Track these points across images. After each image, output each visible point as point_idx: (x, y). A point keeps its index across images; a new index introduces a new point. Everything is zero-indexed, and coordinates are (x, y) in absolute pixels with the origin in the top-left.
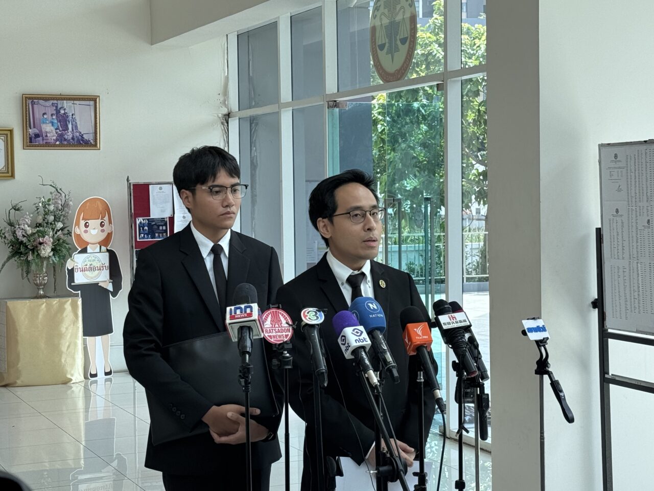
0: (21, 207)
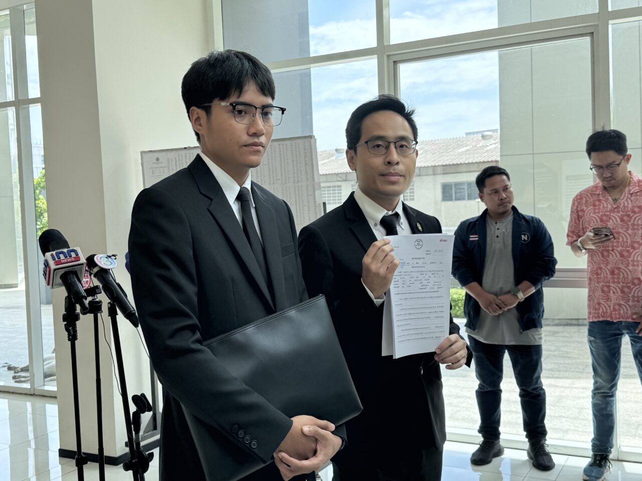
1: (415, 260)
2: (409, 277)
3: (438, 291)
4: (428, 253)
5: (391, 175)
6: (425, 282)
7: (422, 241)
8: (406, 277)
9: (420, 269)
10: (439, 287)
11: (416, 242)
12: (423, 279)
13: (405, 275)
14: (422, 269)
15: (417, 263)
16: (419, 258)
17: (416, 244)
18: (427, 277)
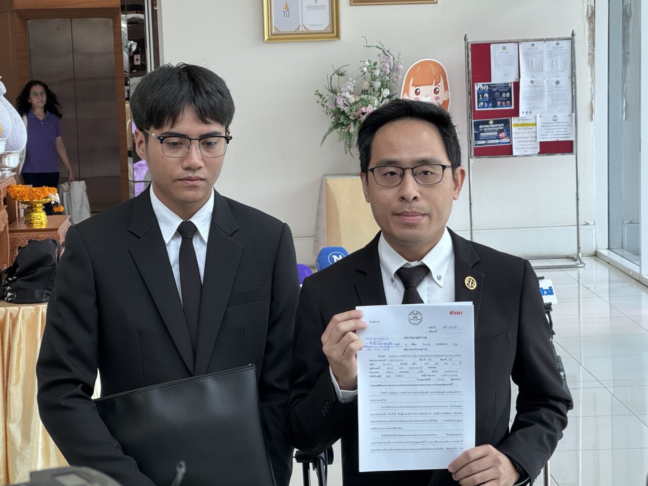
0: (345, 71)
1: (409, 339)
2: (399, 363)
3: (452, 384)
4: (432, 329)
5: (406, 214)
6: (428, 371)
7: (420, 314)
8: (393, 363)
9: (418, 353)
10: (453, 378)
11: (410, 314)
12: (425, 367)
13: (392, 360)
14: (424, 353)
15: (413, 344)
16: (417, 338)
17: (411, 317)
18: (432, 364)
